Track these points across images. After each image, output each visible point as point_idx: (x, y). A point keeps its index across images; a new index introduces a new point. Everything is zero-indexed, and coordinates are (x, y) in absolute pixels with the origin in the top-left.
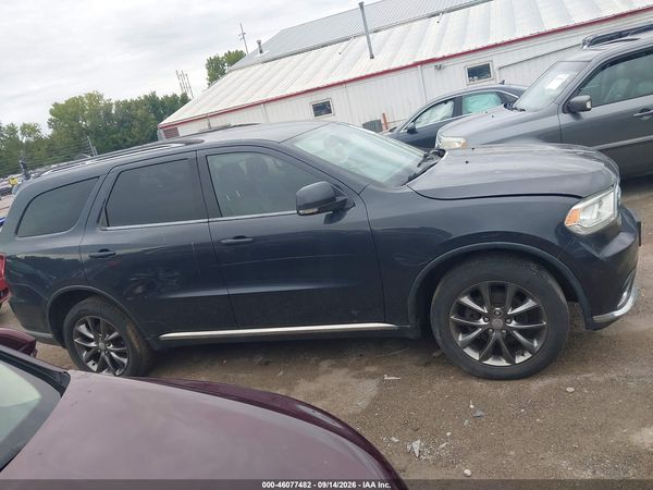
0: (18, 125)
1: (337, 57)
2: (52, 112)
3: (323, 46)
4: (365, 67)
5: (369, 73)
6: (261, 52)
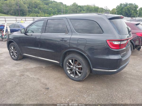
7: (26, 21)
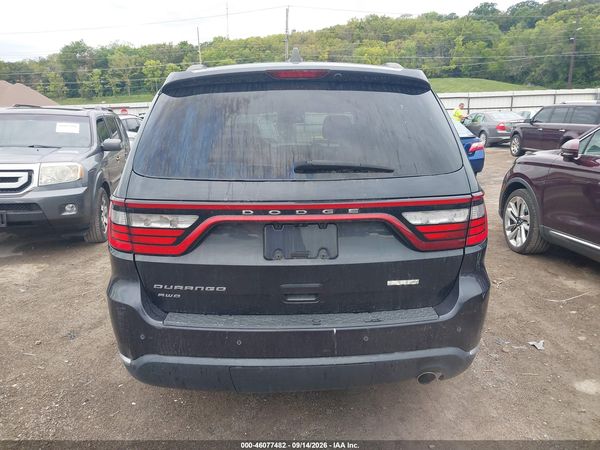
7: (511, 108)
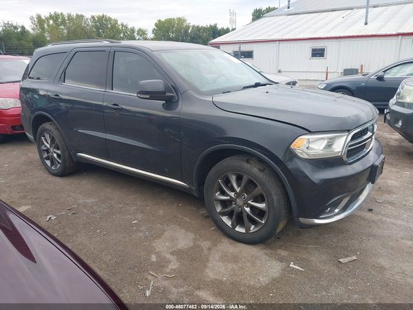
0: (136, 29)
1: (340, 19)
2: (156, 25)
3: (332, 11)
4: (359, 29)
5: (361, 34)
6: (289, 8)
